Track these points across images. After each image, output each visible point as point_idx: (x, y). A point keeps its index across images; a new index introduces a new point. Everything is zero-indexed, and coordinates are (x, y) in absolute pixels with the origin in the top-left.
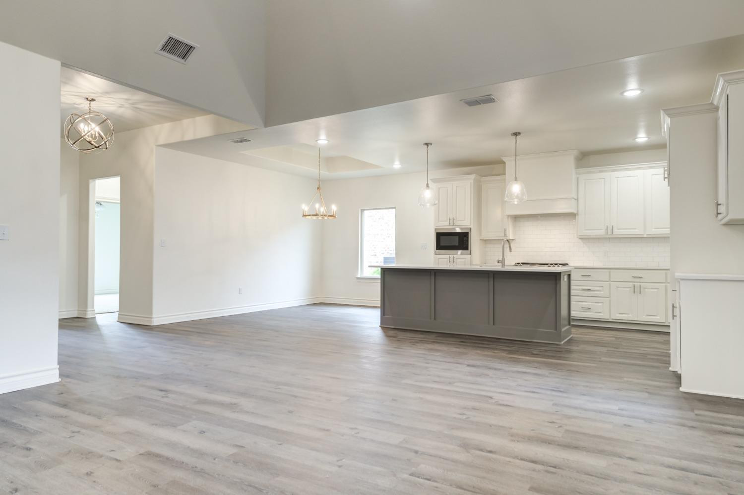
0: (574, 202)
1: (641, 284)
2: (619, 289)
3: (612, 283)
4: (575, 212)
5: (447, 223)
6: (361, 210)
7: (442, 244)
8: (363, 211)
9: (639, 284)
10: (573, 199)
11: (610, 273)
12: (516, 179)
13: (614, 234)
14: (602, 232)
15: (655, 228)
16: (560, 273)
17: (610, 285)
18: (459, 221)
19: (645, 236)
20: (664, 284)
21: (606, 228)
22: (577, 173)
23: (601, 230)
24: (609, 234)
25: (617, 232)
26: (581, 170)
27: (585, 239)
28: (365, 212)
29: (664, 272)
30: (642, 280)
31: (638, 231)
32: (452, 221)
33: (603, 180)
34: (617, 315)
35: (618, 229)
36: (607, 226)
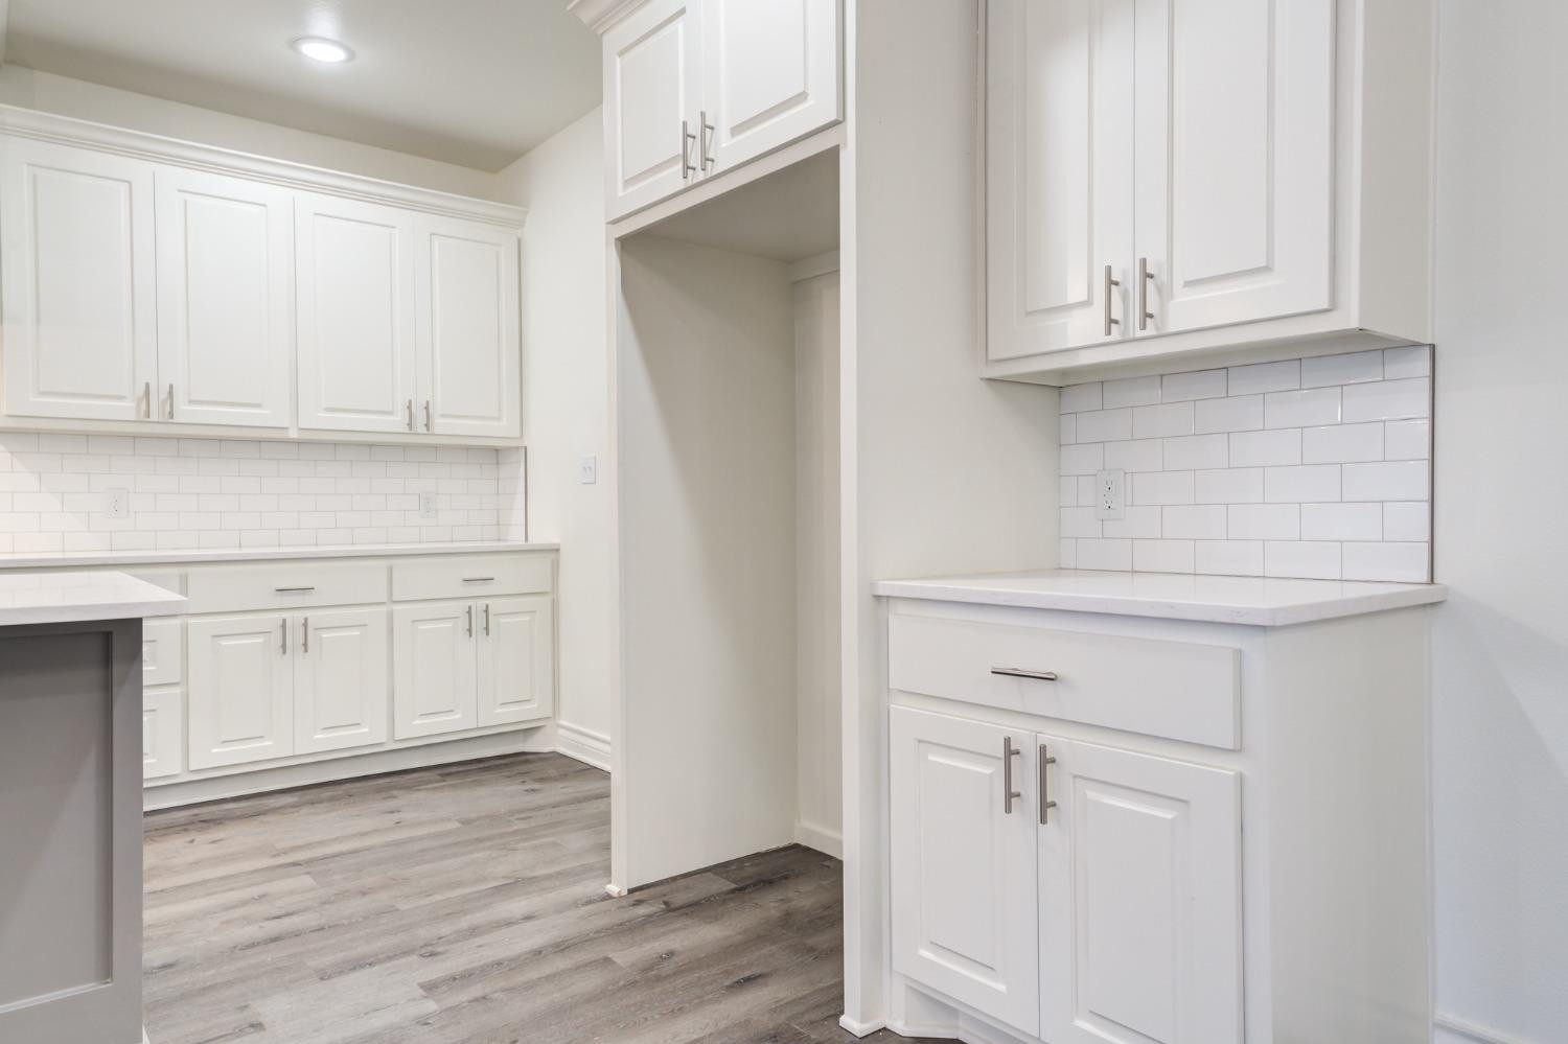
1: (308, 614)
3: (192, 620)
9: (300, 615)
13: (176, 419)
14: (125, 410)
15: (328, 410)
19: (293, 434)
20: (383, 609)
21: (142, 394)
23: (122, 398)
24: (154, 417)
25: (185, 411)
29: (383, 563)
30: (309, 600)
31: (270, 415)
34: (215, 751)
35: (191, 402)
36: (147, 385)
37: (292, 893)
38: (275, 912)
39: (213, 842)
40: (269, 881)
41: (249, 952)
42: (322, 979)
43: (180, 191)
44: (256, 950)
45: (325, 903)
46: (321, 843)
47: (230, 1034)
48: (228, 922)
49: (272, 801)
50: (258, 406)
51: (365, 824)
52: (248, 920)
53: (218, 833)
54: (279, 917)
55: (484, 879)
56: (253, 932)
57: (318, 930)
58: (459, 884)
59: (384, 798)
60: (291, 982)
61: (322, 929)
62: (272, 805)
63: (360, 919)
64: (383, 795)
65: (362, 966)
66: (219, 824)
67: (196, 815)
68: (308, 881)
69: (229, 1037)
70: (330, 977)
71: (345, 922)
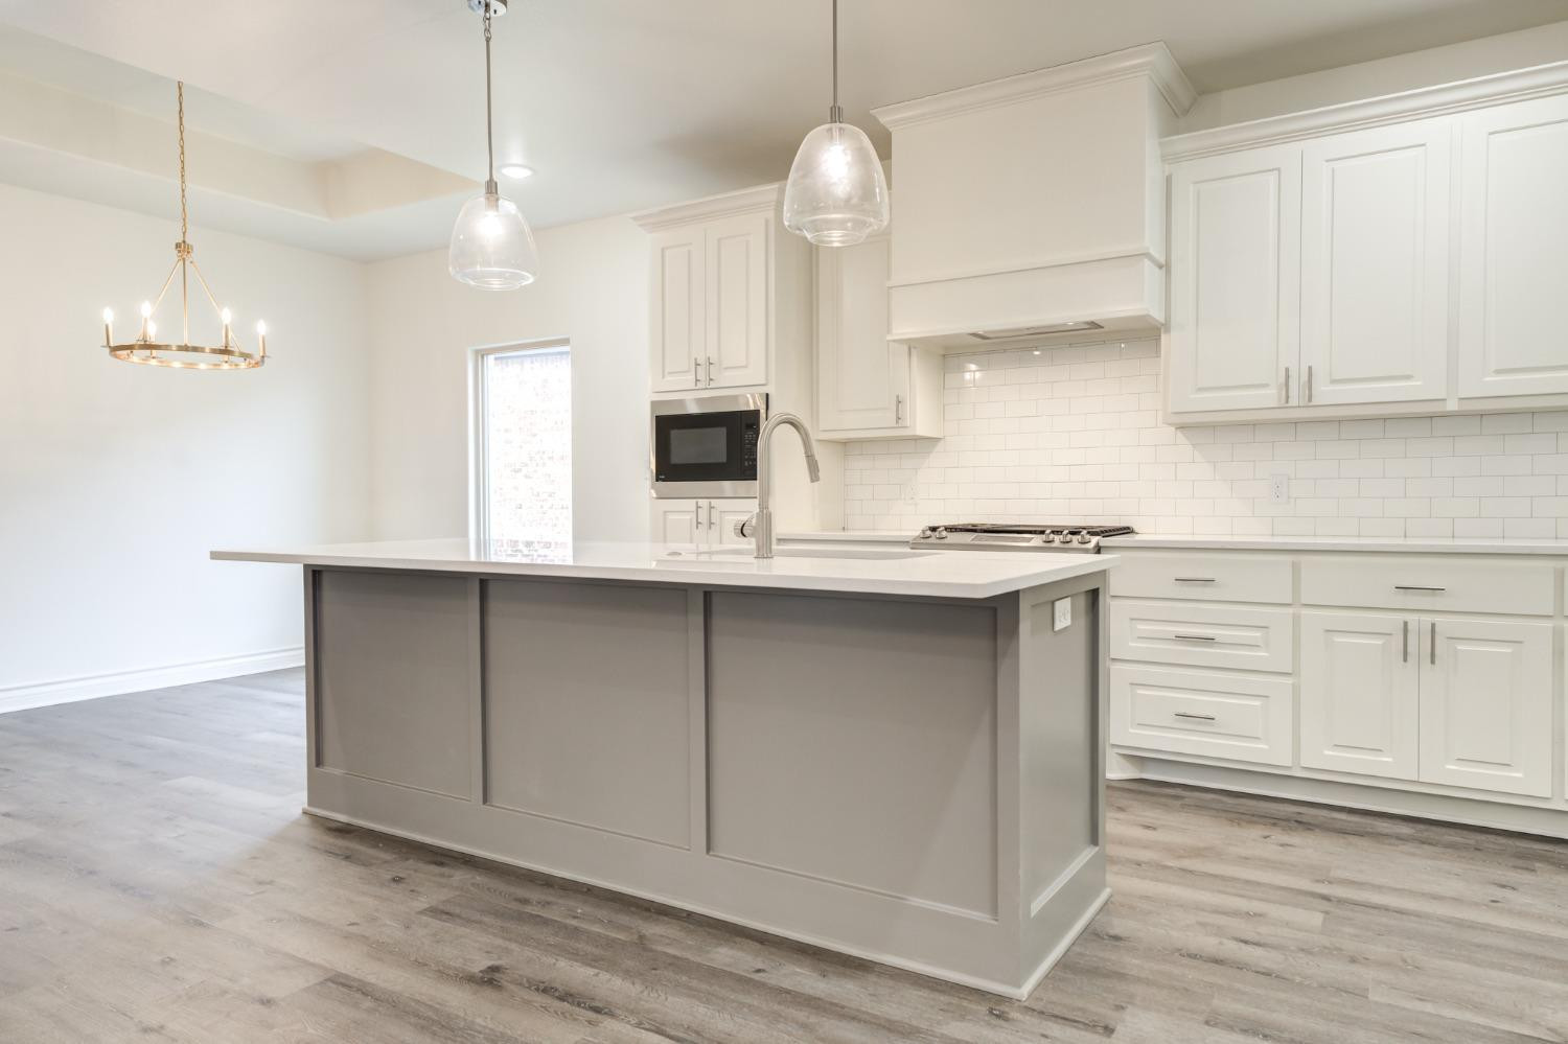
0: (1150, 274)
1: (1438, 619)
2: (1339, 639)
3: (1305, 612)
4: (1158, 315)
5: (688, 380)
6: (477, 352)
7: (677, 458)
8: (481, 354)
9: (1428, 619)
10: (1147, 262)
11: (1296, 568)
12: (836, 115)
13: (1316, 402)
14: (1266, 398)
15: (1498, 372)
16: (1016, 593)
17: (1296, 619)
18: (726, 368)
19: (1452, 406)
20: (1549, 623)
21: (1282, 380)
22: (1165, 158)
23: (1265, 386)
24: (1293, 402)
25: (1327, 393)
26: (1183, 142)
27: (1199, 428)
28: (491, 359)
30: (1438, 603)
31: (1420, 387)
32: (704, 367)
33: (1272, 177)
34: (1327, 752)
35: (1334, 382)
36: (1287, 370)
37: (1287, 924)
38: (1250, 935)
39: (1282, 845)
40: (1281, 904)
41: (1185, 961)
42: (1207, 1023)
43: (1327, 161)
44: (1195, 963)
45: (1303, 950)
46: (1379, 888)
47: (1085, 1024)
48: (1203, 925)
49: (1385, 825)
50: (1408, 377)
51: (1452, 886)
52: (1219, 931)
53: (1296, 839)
54: (1246, 942)
55: (1520, 1018)
56: (1209, 943)
57: (1263, 974)
58: (1478, 1008)
59: (1515, 867)
60: (1182, 1009)
61: (1269, 975)
62: (1379, 830)
63: (1315, 985)
64: (1520, 863)
65: (1255, 1033)
66: (1309, 829)
67: (1300, 813)
68: (1317, 919)
69: (1081, 1026)
70: (1216, 1025)
71: (1298, 979)
